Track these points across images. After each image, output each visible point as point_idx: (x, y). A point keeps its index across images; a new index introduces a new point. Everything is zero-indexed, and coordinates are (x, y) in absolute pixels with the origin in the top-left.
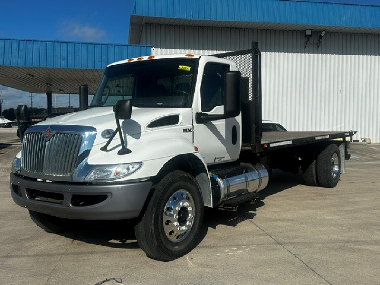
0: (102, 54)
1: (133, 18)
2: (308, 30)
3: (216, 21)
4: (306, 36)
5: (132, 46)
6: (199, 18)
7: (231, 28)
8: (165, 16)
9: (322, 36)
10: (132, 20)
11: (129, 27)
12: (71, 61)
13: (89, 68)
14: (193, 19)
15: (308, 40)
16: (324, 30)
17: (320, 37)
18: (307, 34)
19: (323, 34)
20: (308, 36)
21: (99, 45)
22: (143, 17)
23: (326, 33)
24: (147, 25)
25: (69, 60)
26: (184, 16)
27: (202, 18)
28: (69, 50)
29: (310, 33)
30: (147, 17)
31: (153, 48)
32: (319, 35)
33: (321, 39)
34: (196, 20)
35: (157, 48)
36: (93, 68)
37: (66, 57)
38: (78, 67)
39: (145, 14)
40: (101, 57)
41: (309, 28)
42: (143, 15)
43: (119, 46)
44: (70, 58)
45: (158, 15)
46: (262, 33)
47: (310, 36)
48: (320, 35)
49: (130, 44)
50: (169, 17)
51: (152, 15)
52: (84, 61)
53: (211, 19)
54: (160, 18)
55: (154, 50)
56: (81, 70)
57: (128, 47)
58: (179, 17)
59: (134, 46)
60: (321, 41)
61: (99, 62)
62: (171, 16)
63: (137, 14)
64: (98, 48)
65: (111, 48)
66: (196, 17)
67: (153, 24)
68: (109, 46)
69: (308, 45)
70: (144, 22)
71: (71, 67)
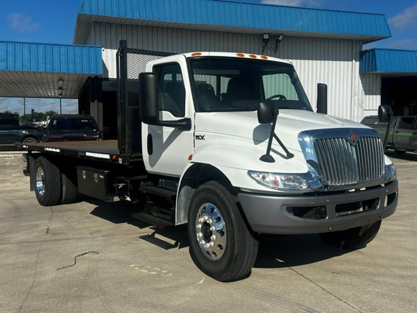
0: (47, 55)
1: (80, 16)
2: (265, 34)
3: (171, 23)
4: (264, 40)
5: (80, 46)
6: (152, 19)
7: (187, 30)
8: (115, 15)
9: (280, 41)
10: (79, 18)
11: (75, 26)
12: (11, 64)
13: (32, 70)
14: (146, 19)
15: (266, 45)
16: (282, 35)
17: (278, 41)
18: (264, 38)
19: (280, 38)
20: (265, 40)
21: (50, 45)
22: (92, 16)
23: (283, 37)
24: (96, 23)
25: (9, 61)
26: (137, 16)
27: (156, 19)
28: (9, 50)
29: (267, 38)
30: (96, 16)
31: (103, 49)
32: (276, 39)
33: (278, 44)
34: (149, 21)
35: (107, 49)
36: (36, 70)
37: (5, 57)
38: (19, 68)
39: (94, 13)
40: (45, 58)
41: (266, 32)
42: (92, 14)
43: (58, 46)
44: (11, 58)
45: (109, 15)
46: (219, 36)
47: (268, 40)
48: (278, 40)
49: (75, 44)
50: (120, 17)
51: (101, 14)
52: (26, 63)
53: (165, 20)
54: (111, 17)
55: (103, 50)
56: (22, 72)
57: (75, 47)
58: (131, 16)
59: (82, 46)
60: (278, 45)
61: (43, 63)
62: (122, 16)
63: (85, 13)
64: (41, 48)
65: (56, 48)
66: (149, 18)
67: (102, 23)
68: (54, 46)
69: (266, 49)
70: (92, 21)
71: (11, 69)
